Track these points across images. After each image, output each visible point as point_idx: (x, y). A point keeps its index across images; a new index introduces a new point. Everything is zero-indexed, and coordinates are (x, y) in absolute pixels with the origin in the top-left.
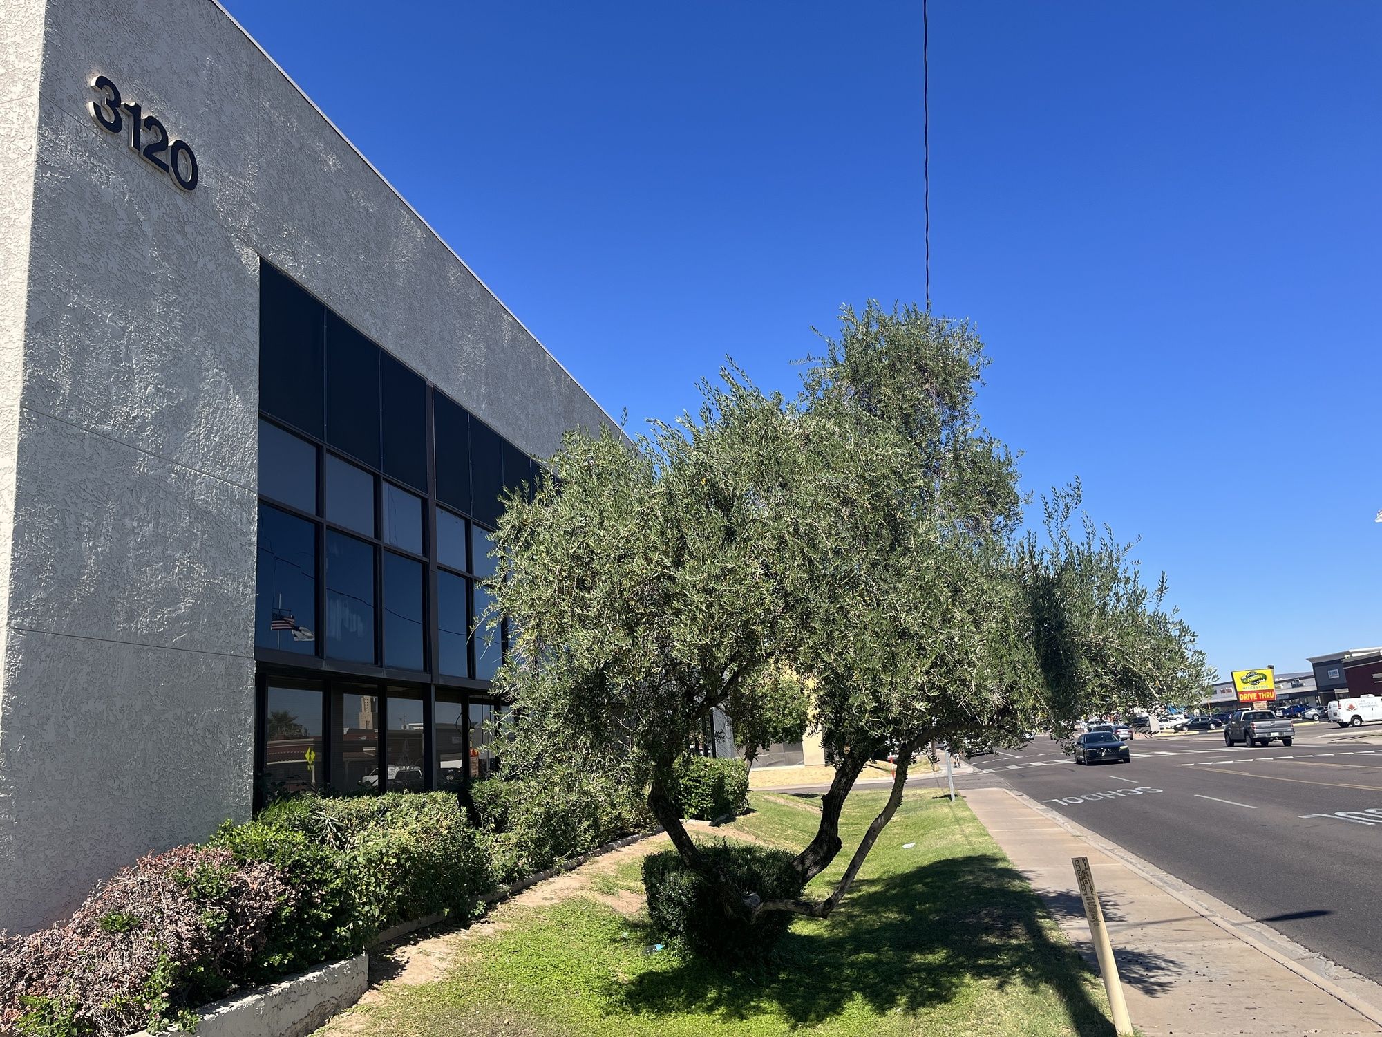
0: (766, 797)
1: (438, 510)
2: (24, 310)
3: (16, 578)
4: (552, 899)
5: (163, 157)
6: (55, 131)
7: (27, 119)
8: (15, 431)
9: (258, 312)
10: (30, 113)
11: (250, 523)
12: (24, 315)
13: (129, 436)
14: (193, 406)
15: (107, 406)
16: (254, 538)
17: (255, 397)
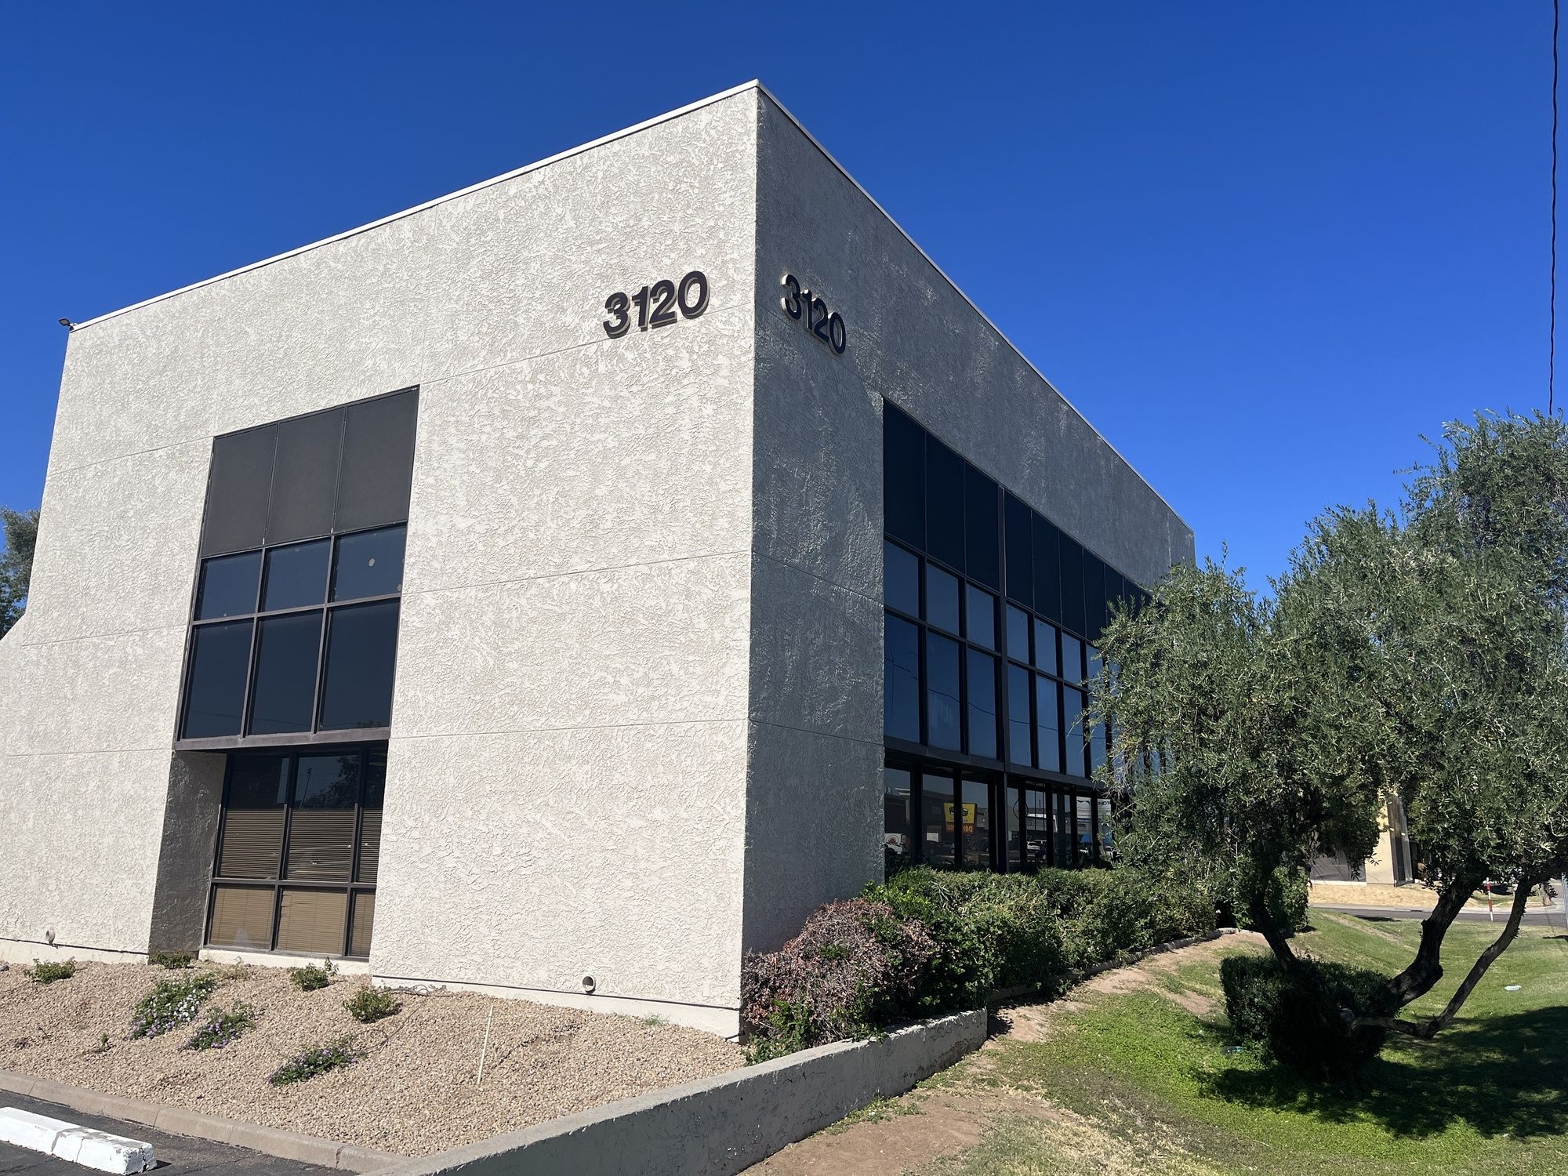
0: (1325, 915)
1: (1008, 606)
2: (751, 476)
3: (752, 683)
4: (1122, 989)
5: (824, 330)
6: (764, 329)
7: (746, 322)
8: (748, 571)
9: (882, 446)
10: (748, 318)
11: (880, 631)
12: (751, 480)
13: (809, 567)
14: (844, 535)
15: (796, 544)
16: (882, 642)
17: (881, 521)
